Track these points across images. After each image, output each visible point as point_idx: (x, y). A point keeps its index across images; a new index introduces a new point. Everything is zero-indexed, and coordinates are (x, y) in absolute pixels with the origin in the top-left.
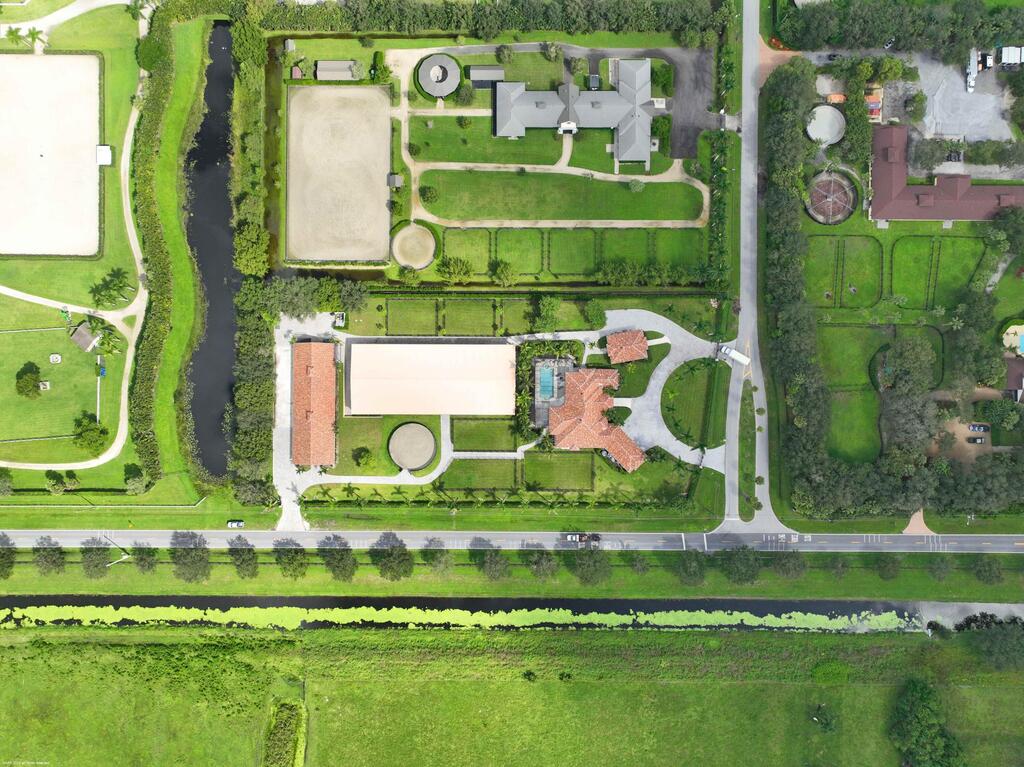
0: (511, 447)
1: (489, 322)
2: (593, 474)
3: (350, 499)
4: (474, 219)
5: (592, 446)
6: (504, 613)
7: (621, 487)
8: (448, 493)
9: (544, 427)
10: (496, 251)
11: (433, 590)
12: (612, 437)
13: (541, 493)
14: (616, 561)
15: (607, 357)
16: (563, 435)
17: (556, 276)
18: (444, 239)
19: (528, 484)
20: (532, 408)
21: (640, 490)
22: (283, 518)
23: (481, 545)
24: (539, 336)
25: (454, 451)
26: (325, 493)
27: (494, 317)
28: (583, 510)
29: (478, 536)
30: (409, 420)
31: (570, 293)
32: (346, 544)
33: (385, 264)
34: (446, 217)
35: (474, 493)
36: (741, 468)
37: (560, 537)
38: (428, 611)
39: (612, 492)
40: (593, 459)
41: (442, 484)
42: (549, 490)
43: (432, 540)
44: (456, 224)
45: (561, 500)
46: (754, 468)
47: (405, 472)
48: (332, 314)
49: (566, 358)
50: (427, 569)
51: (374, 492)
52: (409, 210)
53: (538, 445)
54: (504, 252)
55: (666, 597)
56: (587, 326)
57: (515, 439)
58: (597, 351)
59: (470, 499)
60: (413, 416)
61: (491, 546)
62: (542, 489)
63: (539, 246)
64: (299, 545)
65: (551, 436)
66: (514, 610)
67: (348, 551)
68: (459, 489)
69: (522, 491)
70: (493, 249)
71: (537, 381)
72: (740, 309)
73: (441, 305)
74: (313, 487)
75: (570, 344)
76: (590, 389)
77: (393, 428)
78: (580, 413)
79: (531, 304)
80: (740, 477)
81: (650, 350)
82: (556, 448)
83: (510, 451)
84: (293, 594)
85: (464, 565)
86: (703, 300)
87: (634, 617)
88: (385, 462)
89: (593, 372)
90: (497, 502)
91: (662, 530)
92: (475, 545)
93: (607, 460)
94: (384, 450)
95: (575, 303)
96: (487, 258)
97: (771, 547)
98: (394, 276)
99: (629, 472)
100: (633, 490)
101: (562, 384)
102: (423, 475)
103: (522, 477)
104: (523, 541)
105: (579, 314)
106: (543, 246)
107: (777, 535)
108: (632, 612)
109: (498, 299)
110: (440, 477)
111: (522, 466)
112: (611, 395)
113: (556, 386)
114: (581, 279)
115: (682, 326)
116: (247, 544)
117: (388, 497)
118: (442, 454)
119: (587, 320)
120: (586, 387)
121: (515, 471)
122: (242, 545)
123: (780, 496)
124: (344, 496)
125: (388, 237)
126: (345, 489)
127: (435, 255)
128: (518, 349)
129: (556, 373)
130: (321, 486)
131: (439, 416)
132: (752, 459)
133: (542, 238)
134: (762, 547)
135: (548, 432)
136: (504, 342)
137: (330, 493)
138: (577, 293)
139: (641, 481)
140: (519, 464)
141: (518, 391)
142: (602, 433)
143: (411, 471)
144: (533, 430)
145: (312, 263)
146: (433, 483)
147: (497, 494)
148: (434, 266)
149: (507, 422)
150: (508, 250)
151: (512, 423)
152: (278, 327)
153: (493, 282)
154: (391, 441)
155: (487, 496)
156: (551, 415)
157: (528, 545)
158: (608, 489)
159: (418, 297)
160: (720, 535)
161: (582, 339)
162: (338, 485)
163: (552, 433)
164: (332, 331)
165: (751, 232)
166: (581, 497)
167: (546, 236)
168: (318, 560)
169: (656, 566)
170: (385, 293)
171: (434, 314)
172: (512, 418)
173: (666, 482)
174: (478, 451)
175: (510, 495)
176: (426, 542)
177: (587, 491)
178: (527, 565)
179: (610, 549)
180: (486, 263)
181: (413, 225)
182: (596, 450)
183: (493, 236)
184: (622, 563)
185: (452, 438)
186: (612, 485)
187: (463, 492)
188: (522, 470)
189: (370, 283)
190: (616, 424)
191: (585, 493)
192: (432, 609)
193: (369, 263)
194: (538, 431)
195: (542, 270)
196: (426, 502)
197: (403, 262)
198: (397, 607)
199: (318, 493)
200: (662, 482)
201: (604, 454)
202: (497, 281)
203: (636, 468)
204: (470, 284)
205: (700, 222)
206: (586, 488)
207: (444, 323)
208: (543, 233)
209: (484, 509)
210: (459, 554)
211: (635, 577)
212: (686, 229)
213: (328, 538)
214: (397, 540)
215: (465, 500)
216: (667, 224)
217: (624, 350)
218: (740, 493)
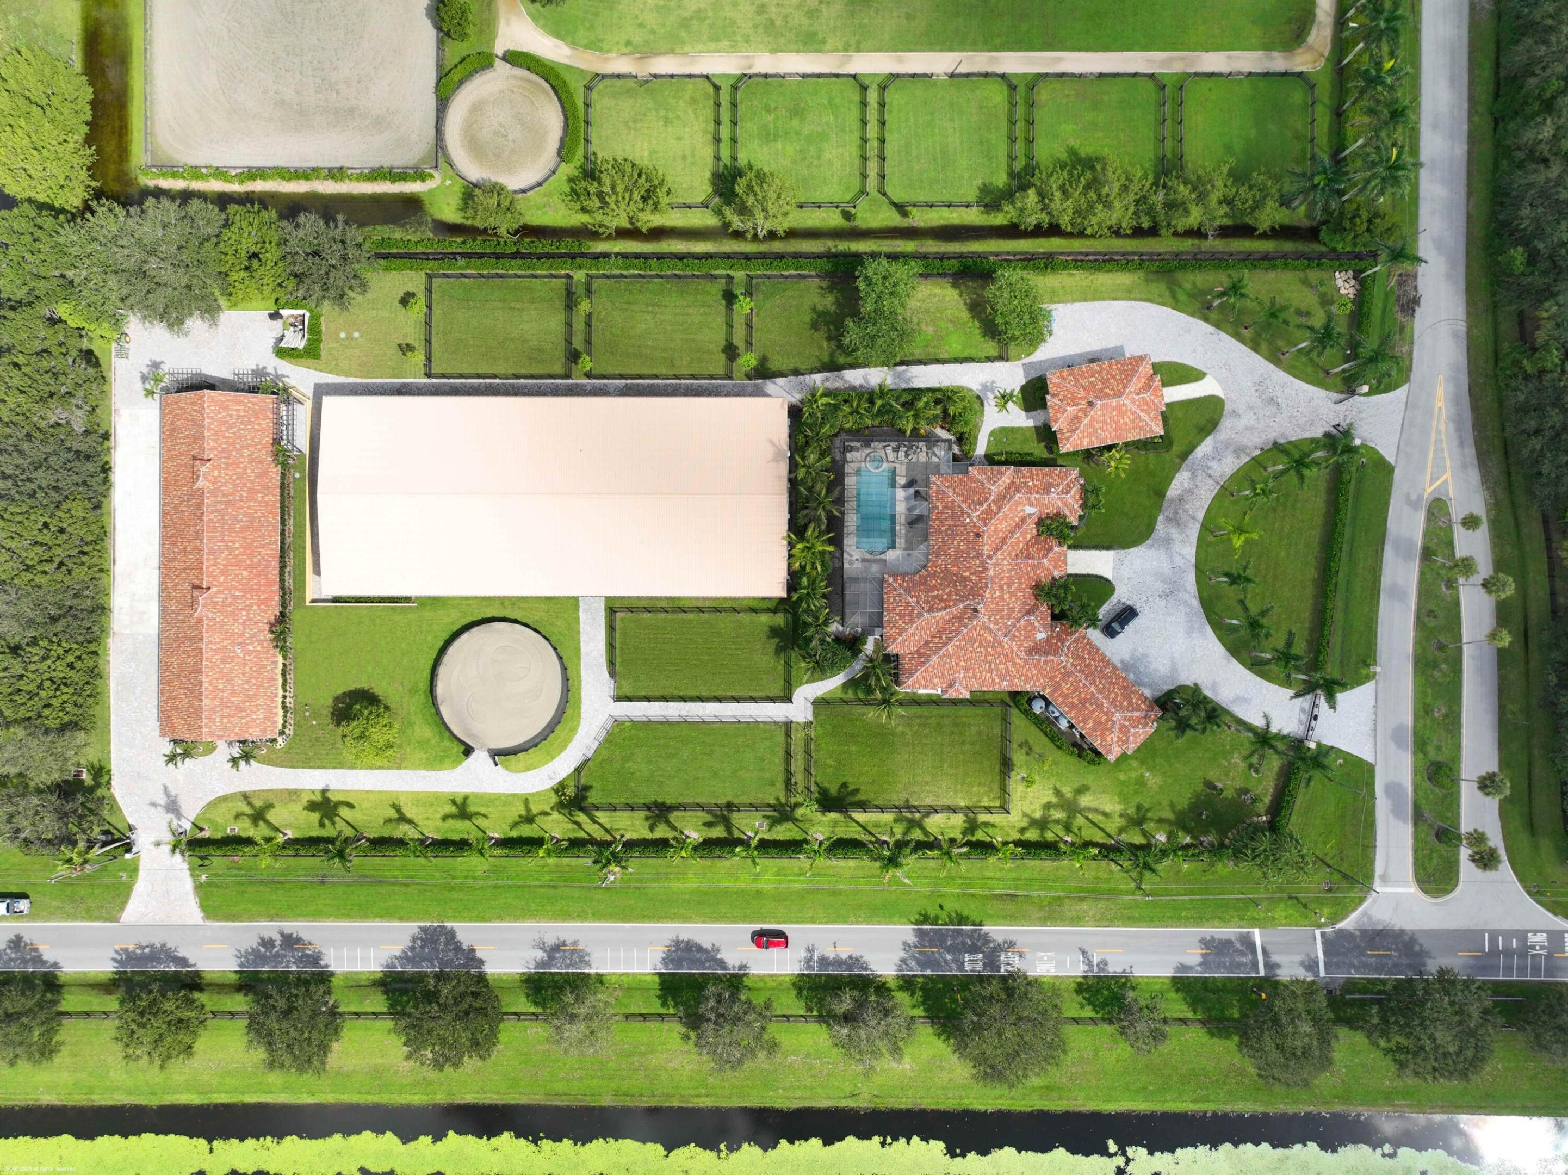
0: (776, 690)
1: (714, 337)
2: (1006, 765)
3: (329, 832)
4: (672, 52)
5: (1005, 686)
6: (757, 1150)
7: (1085, 801)
8: (602, 817)
9: (866, 632)
10: (734, 140)
11: (559, 1087)
12: (1065, 660)
13: (860, 816)
14: (1072, 1007)
15: (1047, 435)
16: (921, 656)
17: (901, 208)
18: (587, 105)
19: (824, 792)
20: (836, 577)
21: (1139, 807)
22: (140, 887)
23: (693, 962)
24: (854, 377)
25: (618, 698)
26: (258, 816)
27: (730, 325)
28: (979, 864)
29: (684, 937)
30: (489, 613)
31: (942, 257)
32: (315, 959)
33: (421, 176)
34: (594, 45)
35: (674, 816)
36: (1420, 745)
37: (912, 939)
38: (546, 1144)
39: (1058, 815)
40: (1005, 721)
41: (582, 791)
42: (882, 810)
43: (556, 948)
44: (622, 65)
45: (917, 835)
46: (1459, 747)
47: (480, 758)
48: (275, 316)
49: (931, 440)
50: (537, 1031)
51: (393, 814)
52: (488, 28)
53: (851, 684)
54: (755, 144)
55: (1209, 1107)
56: (991, 348)
57: (788, 665)
58: (1018, 418)
59: (662, 832)
60: (502, 600)
61: (722, 964)
62: (863, 806)
63: (856, 125)
64: (183, 961)
65: (888, 658)
66: (783, 1142)
67: (324, 978)
68: (631, 807)
69: (807, 811)
70: (725, 132)
71: (851, 504)
72: (1416, 301)
73: (581, 291)
74: (224, 799)
75: (943, 397)
76: (1000, 524)
77: (446, 636)
78: (976, 592)
79: (831, 289)
80: (1415, 772)
81: (1169, 414)
82: (902, 690)
83: (772, 700)
84: (168, 1100)
85: (644, 1017)
86: (1314, 275)
87: (1120, 1161)
88: (424, 731)
89: (1008, 474)
90: (739, 842)
91: (1199, 920)
92: (678, 962)
93: (1046, 724)
94: (421, 697)
95: (955, 285)
96: (710, 161)
97: (1508, 969)
98: (449, 211)
99: (1112, 758)
100: (1119, 808)
101: (921, 508)
102: (528, 768)
103: (807, 771)
104: (810, 950)
105: (965, 315)
106: (864, 122)
107: (1522, 935)
108: (1112, 1147)
109: (739, 275)
110: (578, 771)
111: (808, 741)
112: (1062, 539)
113: (901, 519)
114: (973, 217)
115: (1255, 348)
116: (38, 960)
117: (434, 829)
118: (585, 707)
119: (991, 330)
120: (988, 516)
121: (788, 754)
122: (25, 962)
123: (1531, 827)
124: (309, 824)
125: (431, 102)
126: (312, 806)
127: (564, 153)
128: (794, 412)
129: (901, 480)
130: (245, 796)
131: (575, 600)
132: (1452, 722)
133: (864, 104)
134: (1484, 969)
135: (879, 645)
136: (759, 392)
137: (271, 816)
138: (961, 256)
139: (1141, 782)
140: (798, 736)
141: (797, 528)
142: (1036, 649)
143: (497, 754)
144: (838, 639)
145: (220, 173)
146: (559, 789)
147: (738, 819)
148: (560, 182)
149: (764, 618)
150: (768, 136)
151: (780, 620)
152: (123, 354)
153: (727, 225)
154: (442, 671)
155: (709, 825)
156: (890, 598)
157: (824, 962)
158: (1048, 806)
159: (515, 267)
160: (1364, 932)
161: (975, 386)
162: (293, 794)
163: (892, 649)
164: (274, 364)
165: (1452, 81)
166: (972, 826)
167: (873, 97)
168: (240, 1002)
169: (1184, 1021)
170: (426, 257)
171: (561, 317)
172: (779, 605)
173: (1210, 785)
174: (683, 699)
175: (774, 822)
176: (540, 955)
177: (989, 810)
178: (821, 1019)
179: (1053, 972)
180: (708, 175)
181: (502, 68)
182: (1015, 695)
183: (725, 98)
184: (1088, 1012)
185: (611, 663)
186: (1058, 793)
187: (643, 814)
188: (808, 752)
189: (381, 232)
190: (1076, 622)
191: (983, 817)
192: (558, 1139)
193: (377, 174)
194: (852, 644)
195: (863, 192)
196: (537, 842)
197: (474, 172)
198: (460, 1132)
199: (237, 816)
200: (1200, 788)
201: (1038, 707)
202: (736, 222)
203: (1131, 747)
204: (658, 233)
205: (1308, 57)
206: (985, 802)
207: (588, 342)
208: (864, 88)
209: (698, 863)
210: (631, 987)
211: (1124, 1049)
212: (1266, 75)
213: (267, 943)
214: (458, 948)
215: (649, 835)
216: (1214, 62)
217: (1097, 412)
218: (1418, 817)
